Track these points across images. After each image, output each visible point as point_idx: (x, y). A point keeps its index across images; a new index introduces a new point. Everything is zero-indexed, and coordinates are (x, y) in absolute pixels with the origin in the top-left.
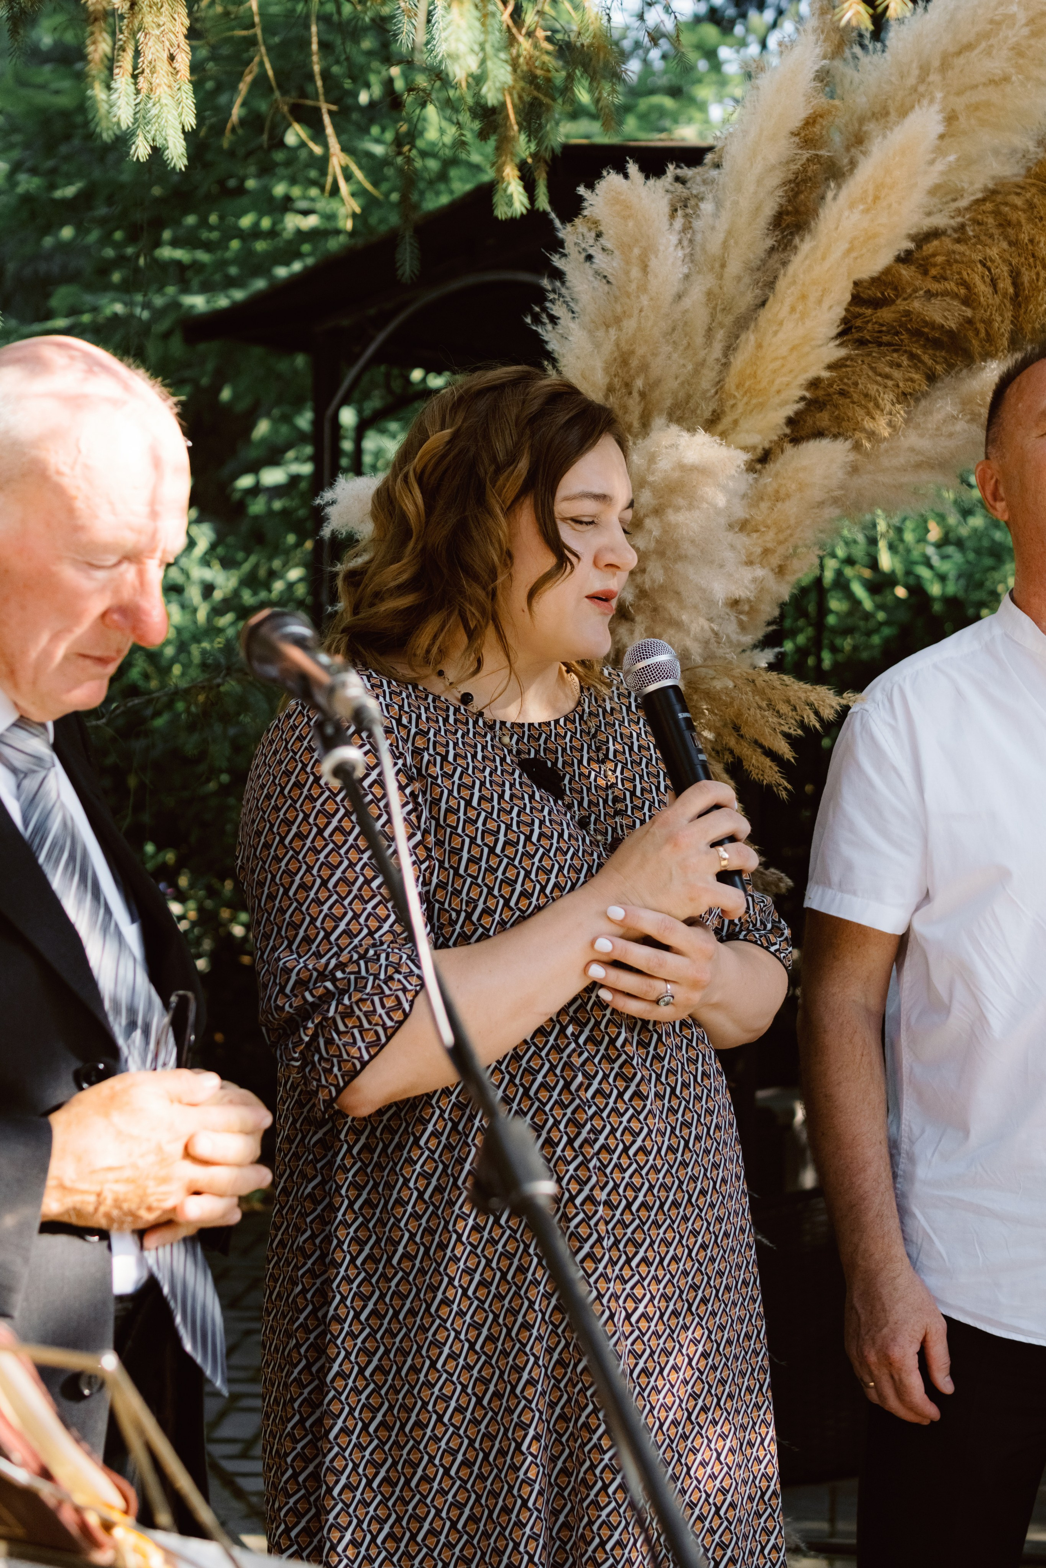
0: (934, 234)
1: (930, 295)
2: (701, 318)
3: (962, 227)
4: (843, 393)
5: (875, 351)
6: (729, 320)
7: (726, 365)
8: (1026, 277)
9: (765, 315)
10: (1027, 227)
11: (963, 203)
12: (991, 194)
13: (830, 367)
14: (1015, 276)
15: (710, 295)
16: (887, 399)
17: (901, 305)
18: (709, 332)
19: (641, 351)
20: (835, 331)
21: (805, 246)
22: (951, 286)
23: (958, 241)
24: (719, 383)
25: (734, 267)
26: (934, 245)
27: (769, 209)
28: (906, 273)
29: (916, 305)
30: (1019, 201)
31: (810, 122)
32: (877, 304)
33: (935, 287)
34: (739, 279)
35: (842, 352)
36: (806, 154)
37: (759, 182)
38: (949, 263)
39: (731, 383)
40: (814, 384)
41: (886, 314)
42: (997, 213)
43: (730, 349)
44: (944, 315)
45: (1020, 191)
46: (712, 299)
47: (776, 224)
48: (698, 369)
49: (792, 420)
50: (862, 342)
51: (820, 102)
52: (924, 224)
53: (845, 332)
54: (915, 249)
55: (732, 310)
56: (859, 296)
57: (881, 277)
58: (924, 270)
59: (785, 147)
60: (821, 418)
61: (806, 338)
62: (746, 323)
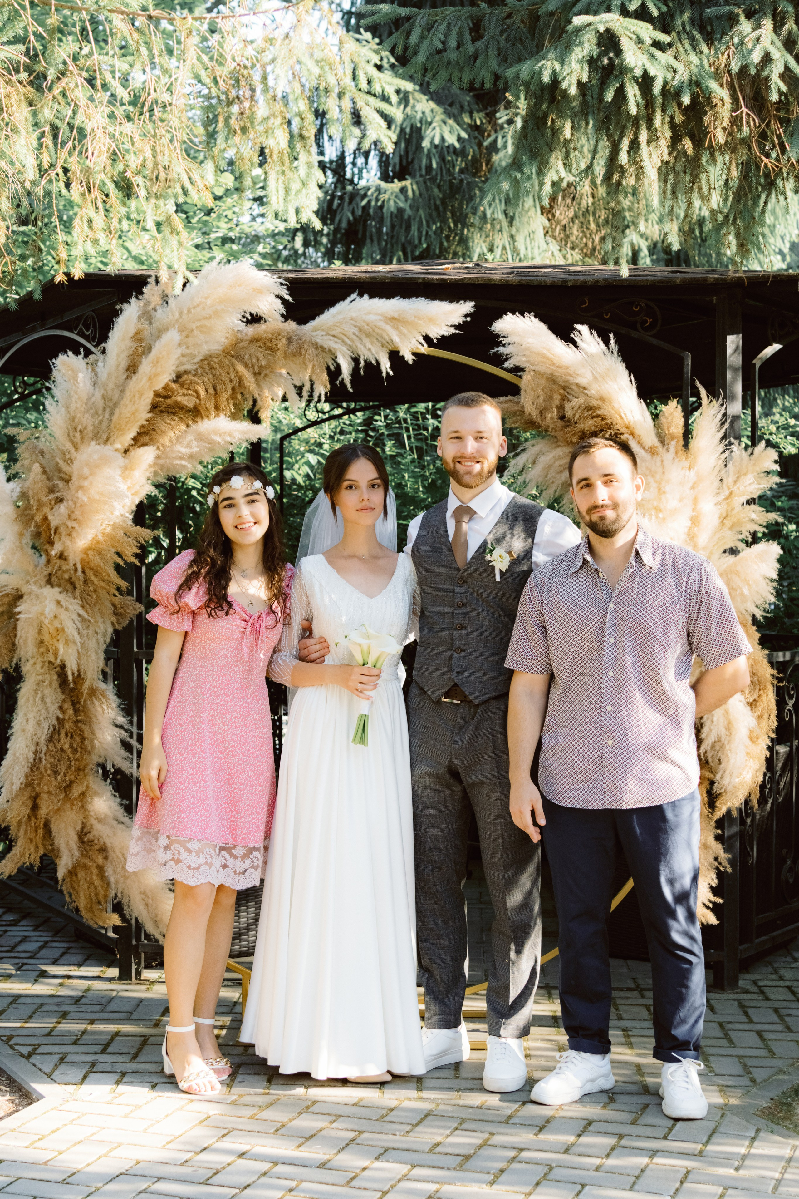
0: (186, 372)
1: (184, 395)
2: (100, 404)
3: (196, 370)
4: (154, 430)
5: (166, 415)
6: (110, 404)
7: (110, 420)
8: (218, 388)
9: (122, 403)
10: (219, 370)
11: (196, 361)
12: (206, 358)
13: (148, 421)
14: (214, 388)
15: (103, 395)
16: (170, 433)
17: (173, 398)
18: (104, 409)
19: (78, 415)
20: (149, 407)
21: (134, 378)
22: (191, 392)
23: (194, 375)
24: (109, 427)
25: (111, 386)
26: (185, 377)
27: (124, 364)
28: (174, 386)
29: (179, 399)
30: (216, 360)
31: (137, 333)
32: (166, 397)
33: (186, 392)
34: (113, 390)
35: (150, 415)
36: (136, 345)
37: (118, 355)
38: (191, 383)
39: (112, 426)
40: (143, 426)
41: (169, 401)
42: (209, 364)
43: (112, 414)
44: (189, 402)
45: (218, 356)
46: (104, 397)
47: (127, 370)
48: (101, 422)
49: (134, 439)
50: (162, 412)
51: (140, 326)
52: (182, 369)
53: (154, 407)
54: (178, 378)
55: (111, 400)
56: (157, 395)
57: (164, 388)
58: (182, 386)
59: (128, 343)
60: (146, 439)
61: (137, 410)
62: (116, 405)
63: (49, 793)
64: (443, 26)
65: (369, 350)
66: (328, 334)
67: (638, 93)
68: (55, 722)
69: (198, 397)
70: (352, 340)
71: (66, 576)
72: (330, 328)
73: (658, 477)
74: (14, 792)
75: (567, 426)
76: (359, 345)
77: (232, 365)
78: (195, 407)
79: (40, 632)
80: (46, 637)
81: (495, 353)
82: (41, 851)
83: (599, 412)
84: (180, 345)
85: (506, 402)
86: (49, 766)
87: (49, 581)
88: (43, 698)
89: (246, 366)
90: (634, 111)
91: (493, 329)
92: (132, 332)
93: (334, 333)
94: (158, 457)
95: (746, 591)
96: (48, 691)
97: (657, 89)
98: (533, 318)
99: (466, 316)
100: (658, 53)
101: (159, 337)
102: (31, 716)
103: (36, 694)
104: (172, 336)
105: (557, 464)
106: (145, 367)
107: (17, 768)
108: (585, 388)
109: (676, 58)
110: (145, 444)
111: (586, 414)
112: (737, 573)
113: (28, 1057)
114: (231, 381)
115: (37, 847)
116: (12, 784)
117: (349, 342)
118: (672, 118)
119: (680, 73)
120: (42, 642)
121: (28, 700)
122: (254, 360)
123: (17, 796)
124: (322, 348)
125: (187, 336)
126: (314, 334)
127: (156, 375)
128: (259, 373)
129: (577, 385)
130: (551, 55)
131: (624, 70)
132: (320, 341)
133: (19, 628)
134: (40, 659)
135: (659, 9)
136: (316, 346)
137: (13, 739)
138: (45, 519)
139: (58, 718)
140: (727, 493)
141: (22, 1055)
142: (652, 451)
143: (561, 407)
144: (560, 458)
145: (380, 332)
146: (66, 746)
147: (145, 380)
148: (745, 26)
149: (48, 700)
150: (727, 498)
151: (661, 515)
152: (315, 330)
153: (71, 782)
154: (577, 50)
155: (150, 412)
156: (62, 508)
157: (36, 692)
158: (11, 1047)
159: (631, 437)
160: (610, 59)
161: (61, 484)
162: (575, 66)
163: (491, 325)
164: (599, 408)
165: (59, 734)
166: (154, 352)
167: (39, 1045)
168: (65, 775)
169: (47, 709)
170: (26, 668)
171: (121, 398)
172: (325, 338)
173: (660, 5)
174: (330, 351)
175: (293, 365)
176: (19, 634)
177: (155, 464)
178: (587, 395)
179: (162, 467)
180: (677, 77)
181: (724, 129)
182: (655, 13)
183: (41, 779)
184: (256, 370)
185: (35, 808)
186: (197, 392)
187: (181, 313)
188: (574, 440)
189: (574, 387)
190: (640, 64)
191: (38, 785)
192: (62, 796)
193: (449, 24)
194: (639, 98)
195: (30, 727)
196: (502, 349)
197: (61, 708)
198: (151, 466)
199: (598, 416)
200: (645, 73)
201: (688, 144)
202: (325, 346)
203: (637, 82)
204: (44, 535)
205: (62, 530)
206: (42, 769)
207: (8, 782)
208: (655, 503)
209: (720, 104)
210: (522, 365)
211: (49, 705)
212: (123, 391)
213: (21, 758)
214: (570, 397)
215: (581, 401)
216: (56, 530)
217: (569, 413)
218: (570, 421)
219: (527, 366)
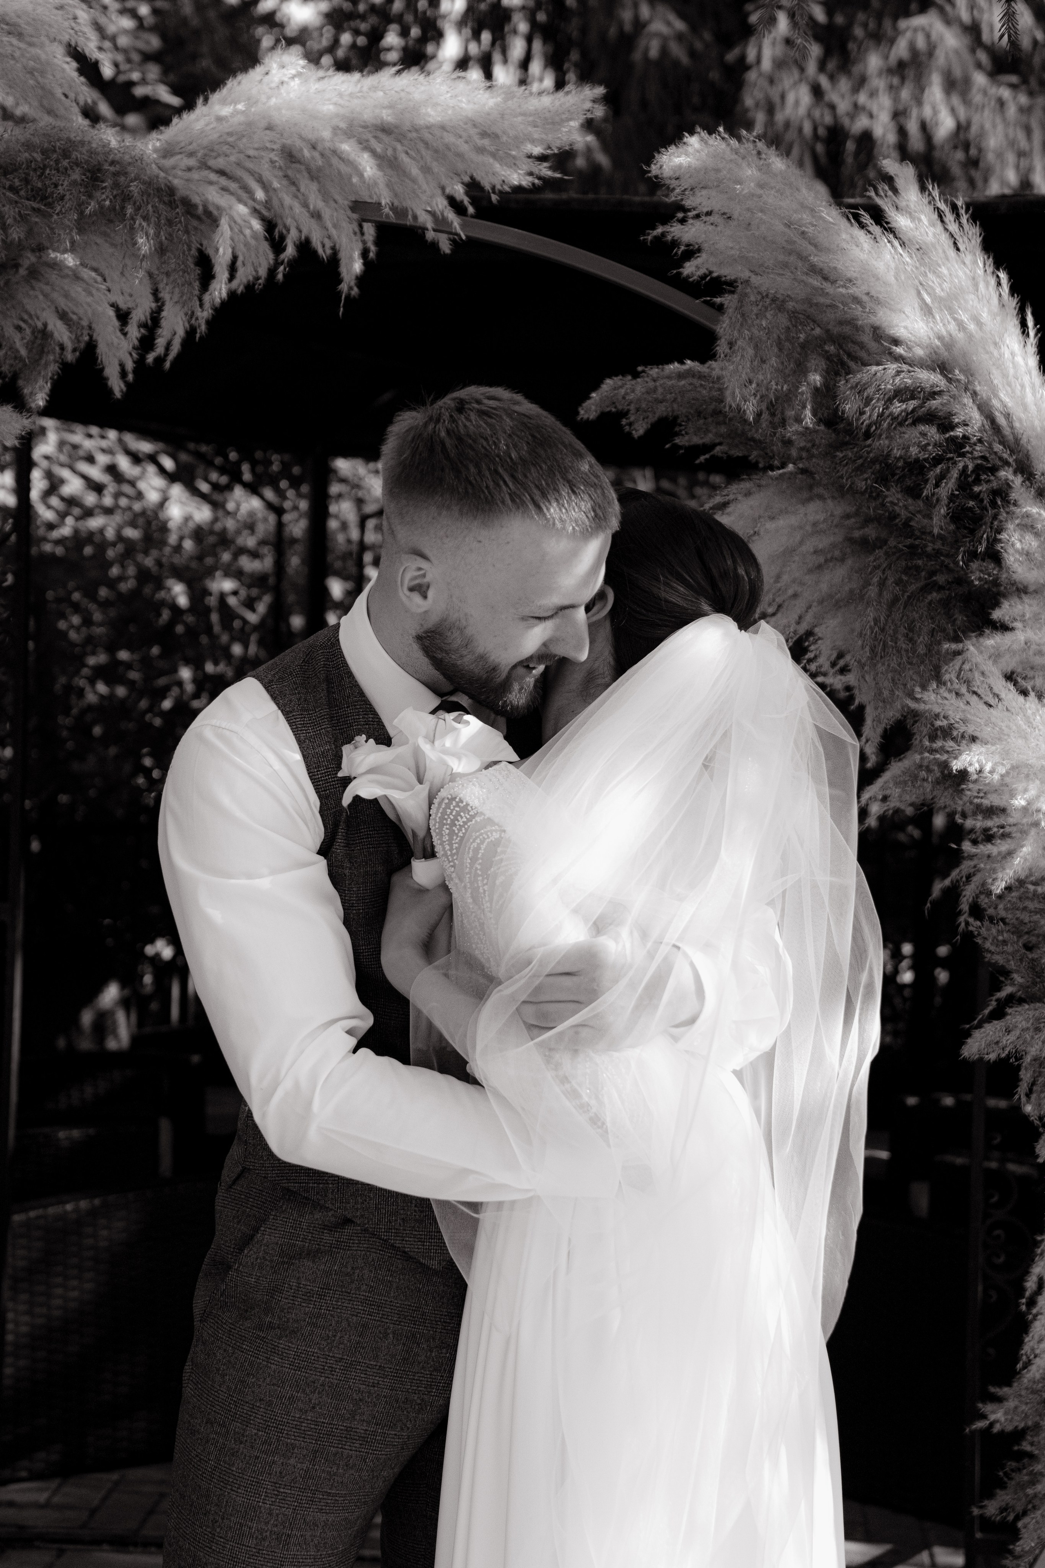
65: (317, 216)
66: (204, 165)
70: (265, 187)
72: (211, 150)
75: (842, 445)
76: (288, 200)
81: (656, 237)
83: (934, 403)
91: (654, 169)
93: (220, 163)
99: (581, 129)
105: (809, 546)
108: (895, 340)
111: (898, 409)
117: (257, 189)
124: (188, 206)
126: (169, 163)
129: (877, 333)
132: (179, 183)
136: (170, 197)
143: (826, 394)
144: (816, 529)
145: (344, 169)
152: (169, 151)
159: (1017, 481)
163: (649, 159)
164: (934, 394)
172: (195, 175)
174: (208, 213)
175: (107, 249)
178: (900, 357)
188: (861, 485)
189: (866, 338)
196: (675, 230)
199: (930, 418)
202: (196, 200)
210: (727, 272)
214: (852, 364)
215: (885, 374)
218: (850, 431)
219: (745, 274)
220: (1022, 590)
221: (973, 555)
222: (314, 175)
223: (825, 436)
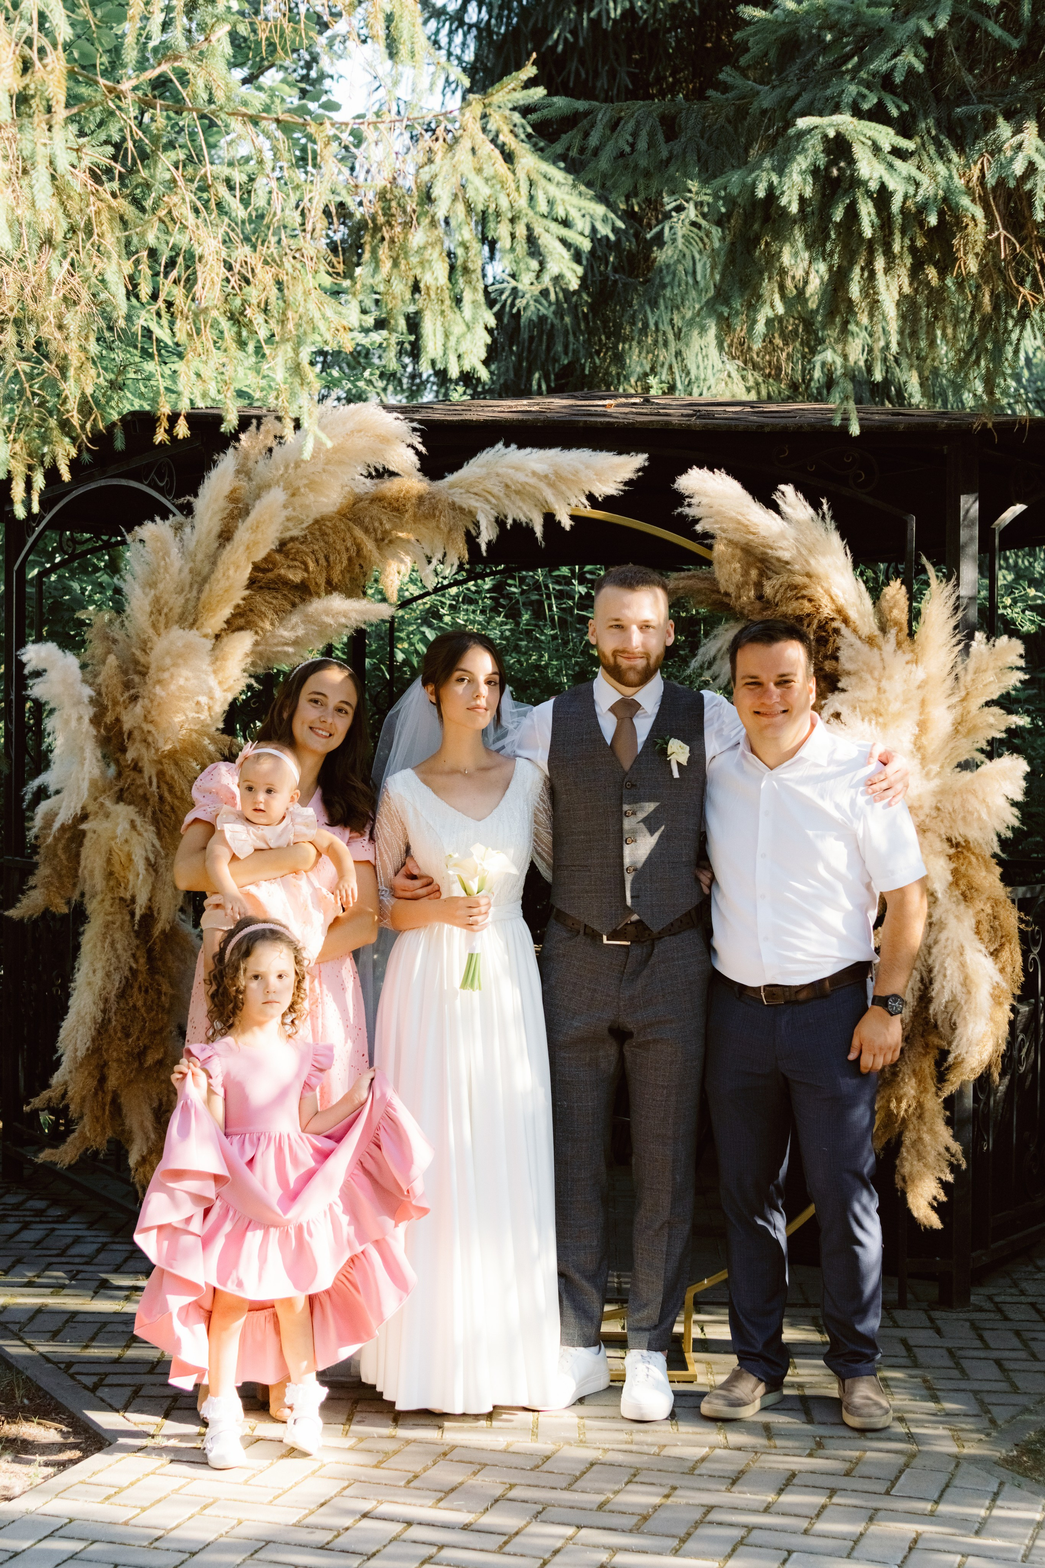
0: (293, 539)
1: (289, 567)
2: (187, 578)
3: (305, 537)
4: (250, 611)
5: (267, 592)
6: (199, 579)
7: (198, 599)
8: (332, 559)
9: (213, 577)
10: (332, 536)
11: (304, 525)
12: (316, 522)
13: (245, 599)
14: (327, 558)
15: (191, 568)
16: (270, 614)
17: (276, 571)
18: (191, 586)
19: (164, 595)
20: (246, 582)
21: (228, 547)
22: (297, 564)
23: (302, 542)
24: (196, 606)
25: (200, 556)
26: (291, 546)
27: (216, 529)
28: (278, 557)
29: (282, 572)
30: (329, 524)
31: (233, 491)
32: (265, 571)
33: (291, 564)
34: (202, 561)
35: (247, 592)
36: (231, 506)
37: (209, 519)
38: (298, 552)
39: (200, 606)
40: (238, 606)
41: (270, 575)
42: (320, 529)
43: (200, 591)
44: (296, 576)
45: (331, 519)
46: (191, 571)
47: (220, 536)
48: (187, 600)
49: (228, 622)
50: (261, 588)
51: (237, 484)
52: (288, 535)
53: (252, 583)
54: (282, 546)
55: (199, 574)
56: (256, 568)
57: (265, 559)
58: (287, 556)
59: (222, 503)
60: (241, 621)
61: (231, 587)
62: (205, 580)
63: (119, 1060)
64: (631, 125)
65: (521, 508)
66: (468, 492)
67: (873, 211)
68: (127, 973)
69: (306, 570)
70: (498, 499)
71: (141, 791)
72: (471, 485)
73: (876, 674)
74: (79, 1060)
75: (765, 609)
76: (506, 504)
77: (349, 529)
78: (303, 582)
79: (109, 861)
80: (117, 868)
81: (678, 515)
82: (109, 1133)
83: (805, 592)
84: (285, 507)
85: (690, 578)
86: (119, 1028)
87: (120, 798)
88: (113, 944)
89: (366, 531)
90: (868, 233)
91: (675, 486)
92: (226, 489)
93: (475, 490)
94: (256, 644)
95: (984, 816)
96: (118, 935)
97: (896, 205)
98: (724, 475)
99: (639, 470)
100: (898, 163)
101: (258, 497)
102: (99, 965)
103: (105, 938)
104: (276, 496)
106: (243, 533)
107: (82, 1030)
108: (787, 563)
109: (919, 168)
110: (241, 629)
111: (789, 594)
112: (974, 793)
113: (94, 1389)
114: (347, 550)
115: (104, 1128)
116: (76, 1050)
117: (494, 501)
118: (912, 240)
119: (925, 186)
120: (111, 873)
121: (95, 946)
122: (377, 524)
123: (81, 1065)
124: (461, 509)
125: (293, 495)
126: (452, 491)
127: (256, 543)
128: (383, 540)
129: (779, 560)
130: (767, 163)
131: (856, 182)
132: (458, 500)
133: (83, 856)
134: (110, 895)
135: (898, 107)
136: (453, 506)
137: (75, 994)
138: (118, 720)
139: (131, 968)
140: (963, 694)
141: (86, 1387)
142: (870, 641)
143: (759, 585)
145: (532, 491)
146: (140, 1003)
147: (242, 549)
148: (1004, 129)
149: (119, 946)
150: (963, 700)
151: (881, 720)
152: (452, 486)
153: (146, 1048)
154: (800, 158)
155: (248, 587)
156: (138, 709)
157: (104, 936)
158: (72, 1376)
159: (843, 624)
160: (839, 169)
161: (137, 679)
162: (797, 178)
163: (673, 481)
164: (805, 587)
165: (132, 987)
166: (253, 515)
167: (106, 1375)
168: (138, 1039)
169: (118, 957)
170: (92, 907)
171: (212, 571)
172: (465, 496)
173: (900, 103)
174: (470, 512)
175: (424, 530)
176: (83, 863)
177: (252, 652)
178: (790, 571)
179: (261, 655)
180: (921, 192)
181: (977, 254)
182: (895, 113)
183: (109, 1043)
184: (379, 536)
185: (102, 1080)
186: (305, 564)
187: (287, 467)
189: (775, 562)
190: (876, 175)
191: (107, 1050)
192: (136, 1065)
193: (638, 123)
194: (873, 217)
195: (98, 980)
196: (687, 511)
197: (134, 956)
198: (247, 655)
199: (803, 597)
200: (883, 186)
201: (932, 273)
202: (465, 506)
203: (871, 197)
204: (114, 741)
205: (136, 733)
206: (112, 1032)
207: (70, 1048)
208: (874, 705)
209: (972, 224)
210: (712, 531)
211: (120, 952)
212: (214, 563)
213: (88, 1019)
214: (770, 573)
215: (784, 578)
216: (130, 733)
217: (768, 591)
218: (768, 601)
219: (718, 533)
220: (849, 673)
221: (826, 657)
222: (518, 492)
223: (758, 605)
